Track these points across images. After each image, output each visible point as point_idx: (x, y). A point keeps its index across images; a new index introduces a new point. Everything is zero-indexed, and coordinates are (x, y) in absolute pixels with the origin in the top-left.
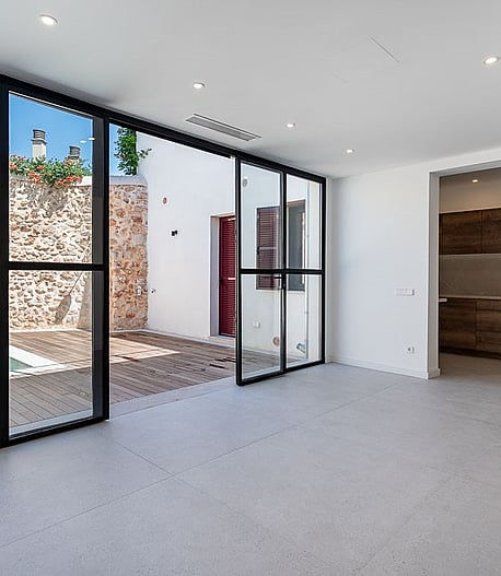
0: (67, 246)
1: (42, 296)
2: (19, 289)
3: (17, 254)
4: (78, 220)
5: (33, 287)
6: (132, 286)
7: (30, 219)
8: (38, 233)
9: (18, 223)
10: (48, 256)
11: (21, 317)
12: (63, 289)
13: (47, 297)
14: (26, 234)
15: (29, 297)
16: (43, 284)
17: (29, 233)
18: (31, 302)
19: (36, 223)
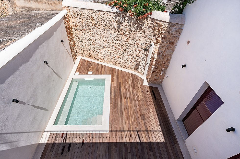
0: (140, 44)
1: (129, 60)
2: (123, 56)
3: (122, 45)
4: (146, 34)
5: (127, 57)
6: (159, 70)
7: (128, 32)
8: (130, 38)
9: (124, 33)
10: (133, 47)
11: (123, 64)
12: (136, 60)
13: (131, 61)
14: (126, 37)
15: (125, 60)
16: (130, 56)
17: (127, 37)
18: (126, 61)
19: (130, 33)
